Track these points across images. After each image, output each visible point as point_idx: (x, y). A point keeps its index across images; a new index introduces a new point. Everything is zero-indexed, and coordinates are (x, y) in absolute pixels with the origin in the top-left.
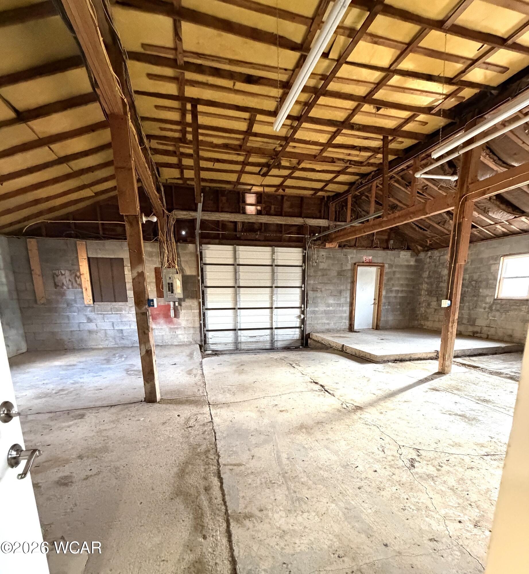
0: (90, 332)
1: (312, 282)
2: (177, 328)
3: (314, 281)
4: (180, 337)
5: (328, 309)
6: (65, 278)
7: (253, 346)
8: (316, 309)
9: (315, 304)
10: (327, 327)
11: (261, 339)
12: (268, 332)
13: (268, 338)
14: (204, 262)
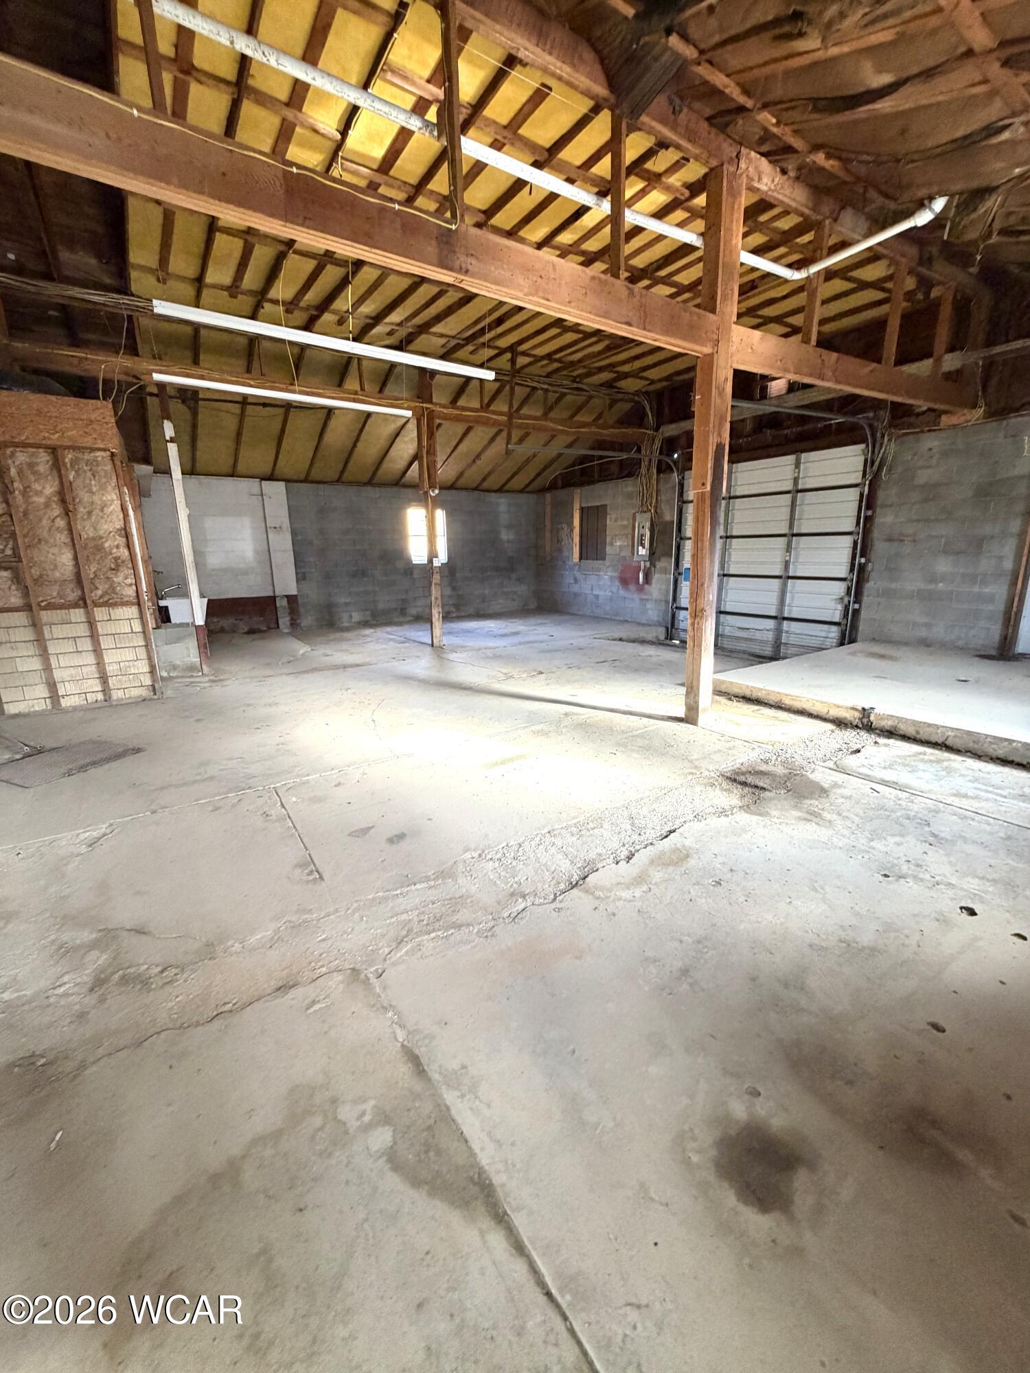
0: (575, 594)
1: (889, 519)
2: (648, 600)
3: (896, 516)
4: (650, 612)
5: (932, 586)
6: (563, 535)
7: (743, 646)
8: (894, 586)
9: (892, 571)
10: (923, 633)
11: (758, 635)
12: (771, 624)
13: (770, 636)
14: (685, 498)
